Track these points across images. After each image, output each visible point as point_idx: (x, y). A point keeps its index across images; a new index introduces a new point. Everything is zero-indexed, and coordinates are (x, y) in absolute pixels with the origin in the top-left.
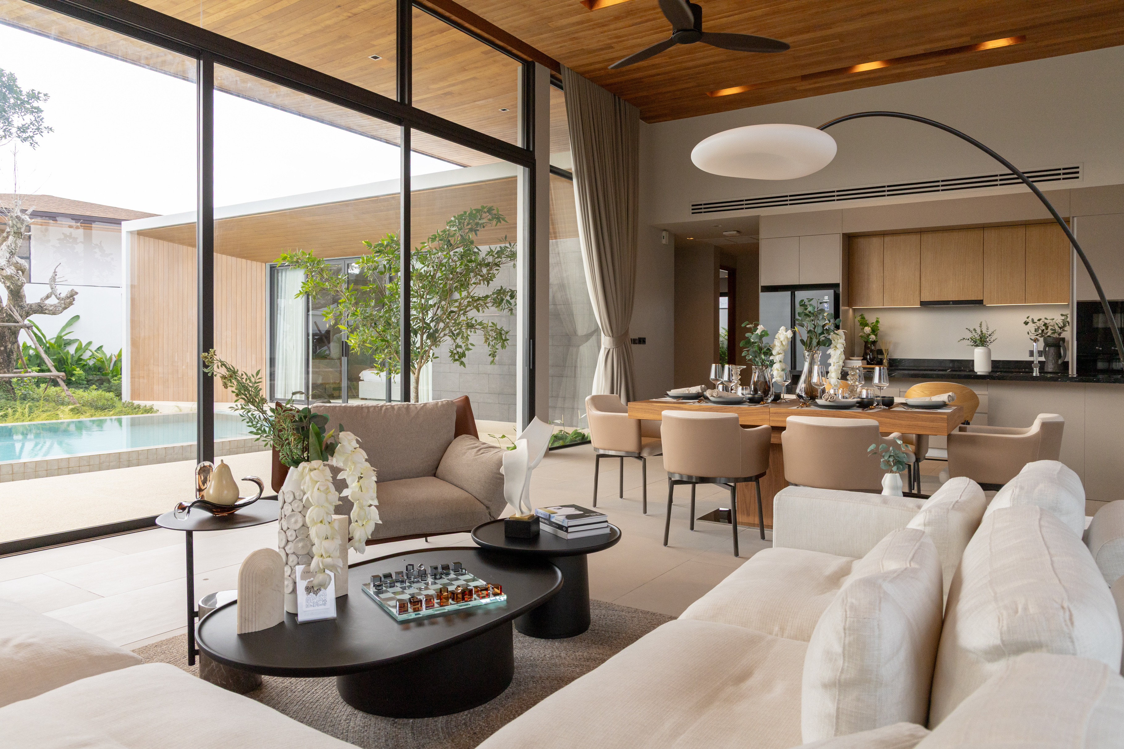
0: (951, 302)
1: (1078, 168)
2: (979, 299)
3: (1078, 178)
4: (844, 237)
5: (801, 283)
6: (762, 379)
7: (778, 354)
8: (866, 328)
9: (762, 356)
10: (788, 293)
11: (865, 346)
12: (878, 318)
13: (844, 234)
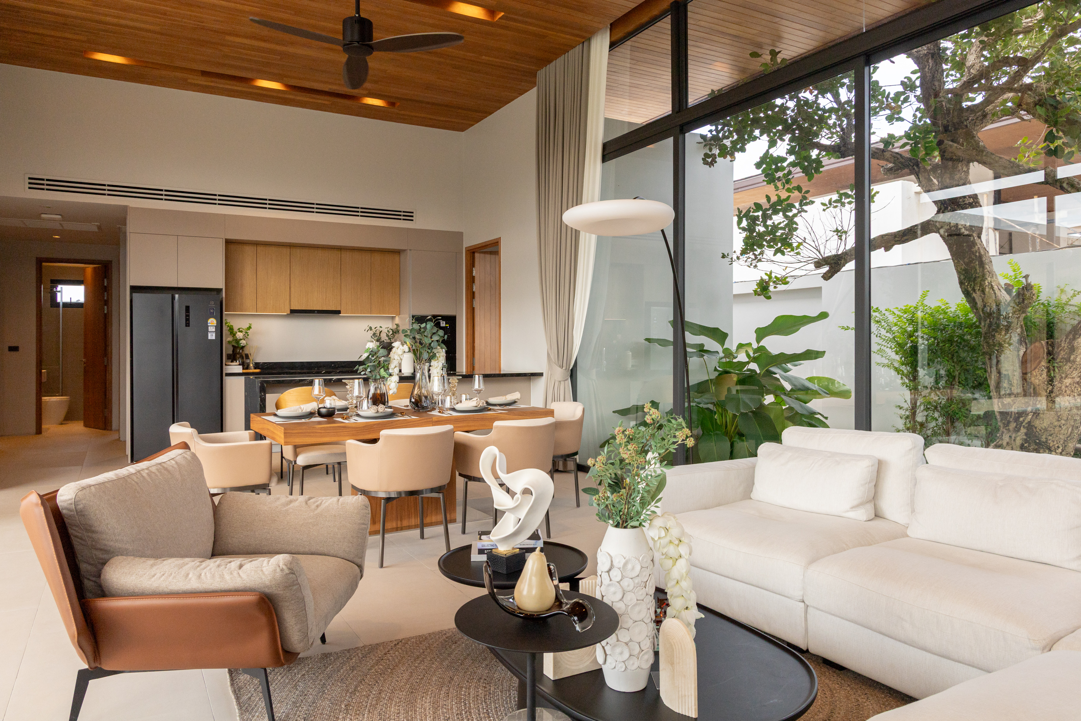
0: (316, 312)
1: (413, 213)
2: (338, 309)
3: (412, 220)
4: (226, 242)
5: (180, 286)
6: (378, 392)
7: (395, 367)
8: (238, 333)
9: (382, 370)
10: (168, 296)
11: (233, 351)
12: (250, 324)
13: (226, 239)
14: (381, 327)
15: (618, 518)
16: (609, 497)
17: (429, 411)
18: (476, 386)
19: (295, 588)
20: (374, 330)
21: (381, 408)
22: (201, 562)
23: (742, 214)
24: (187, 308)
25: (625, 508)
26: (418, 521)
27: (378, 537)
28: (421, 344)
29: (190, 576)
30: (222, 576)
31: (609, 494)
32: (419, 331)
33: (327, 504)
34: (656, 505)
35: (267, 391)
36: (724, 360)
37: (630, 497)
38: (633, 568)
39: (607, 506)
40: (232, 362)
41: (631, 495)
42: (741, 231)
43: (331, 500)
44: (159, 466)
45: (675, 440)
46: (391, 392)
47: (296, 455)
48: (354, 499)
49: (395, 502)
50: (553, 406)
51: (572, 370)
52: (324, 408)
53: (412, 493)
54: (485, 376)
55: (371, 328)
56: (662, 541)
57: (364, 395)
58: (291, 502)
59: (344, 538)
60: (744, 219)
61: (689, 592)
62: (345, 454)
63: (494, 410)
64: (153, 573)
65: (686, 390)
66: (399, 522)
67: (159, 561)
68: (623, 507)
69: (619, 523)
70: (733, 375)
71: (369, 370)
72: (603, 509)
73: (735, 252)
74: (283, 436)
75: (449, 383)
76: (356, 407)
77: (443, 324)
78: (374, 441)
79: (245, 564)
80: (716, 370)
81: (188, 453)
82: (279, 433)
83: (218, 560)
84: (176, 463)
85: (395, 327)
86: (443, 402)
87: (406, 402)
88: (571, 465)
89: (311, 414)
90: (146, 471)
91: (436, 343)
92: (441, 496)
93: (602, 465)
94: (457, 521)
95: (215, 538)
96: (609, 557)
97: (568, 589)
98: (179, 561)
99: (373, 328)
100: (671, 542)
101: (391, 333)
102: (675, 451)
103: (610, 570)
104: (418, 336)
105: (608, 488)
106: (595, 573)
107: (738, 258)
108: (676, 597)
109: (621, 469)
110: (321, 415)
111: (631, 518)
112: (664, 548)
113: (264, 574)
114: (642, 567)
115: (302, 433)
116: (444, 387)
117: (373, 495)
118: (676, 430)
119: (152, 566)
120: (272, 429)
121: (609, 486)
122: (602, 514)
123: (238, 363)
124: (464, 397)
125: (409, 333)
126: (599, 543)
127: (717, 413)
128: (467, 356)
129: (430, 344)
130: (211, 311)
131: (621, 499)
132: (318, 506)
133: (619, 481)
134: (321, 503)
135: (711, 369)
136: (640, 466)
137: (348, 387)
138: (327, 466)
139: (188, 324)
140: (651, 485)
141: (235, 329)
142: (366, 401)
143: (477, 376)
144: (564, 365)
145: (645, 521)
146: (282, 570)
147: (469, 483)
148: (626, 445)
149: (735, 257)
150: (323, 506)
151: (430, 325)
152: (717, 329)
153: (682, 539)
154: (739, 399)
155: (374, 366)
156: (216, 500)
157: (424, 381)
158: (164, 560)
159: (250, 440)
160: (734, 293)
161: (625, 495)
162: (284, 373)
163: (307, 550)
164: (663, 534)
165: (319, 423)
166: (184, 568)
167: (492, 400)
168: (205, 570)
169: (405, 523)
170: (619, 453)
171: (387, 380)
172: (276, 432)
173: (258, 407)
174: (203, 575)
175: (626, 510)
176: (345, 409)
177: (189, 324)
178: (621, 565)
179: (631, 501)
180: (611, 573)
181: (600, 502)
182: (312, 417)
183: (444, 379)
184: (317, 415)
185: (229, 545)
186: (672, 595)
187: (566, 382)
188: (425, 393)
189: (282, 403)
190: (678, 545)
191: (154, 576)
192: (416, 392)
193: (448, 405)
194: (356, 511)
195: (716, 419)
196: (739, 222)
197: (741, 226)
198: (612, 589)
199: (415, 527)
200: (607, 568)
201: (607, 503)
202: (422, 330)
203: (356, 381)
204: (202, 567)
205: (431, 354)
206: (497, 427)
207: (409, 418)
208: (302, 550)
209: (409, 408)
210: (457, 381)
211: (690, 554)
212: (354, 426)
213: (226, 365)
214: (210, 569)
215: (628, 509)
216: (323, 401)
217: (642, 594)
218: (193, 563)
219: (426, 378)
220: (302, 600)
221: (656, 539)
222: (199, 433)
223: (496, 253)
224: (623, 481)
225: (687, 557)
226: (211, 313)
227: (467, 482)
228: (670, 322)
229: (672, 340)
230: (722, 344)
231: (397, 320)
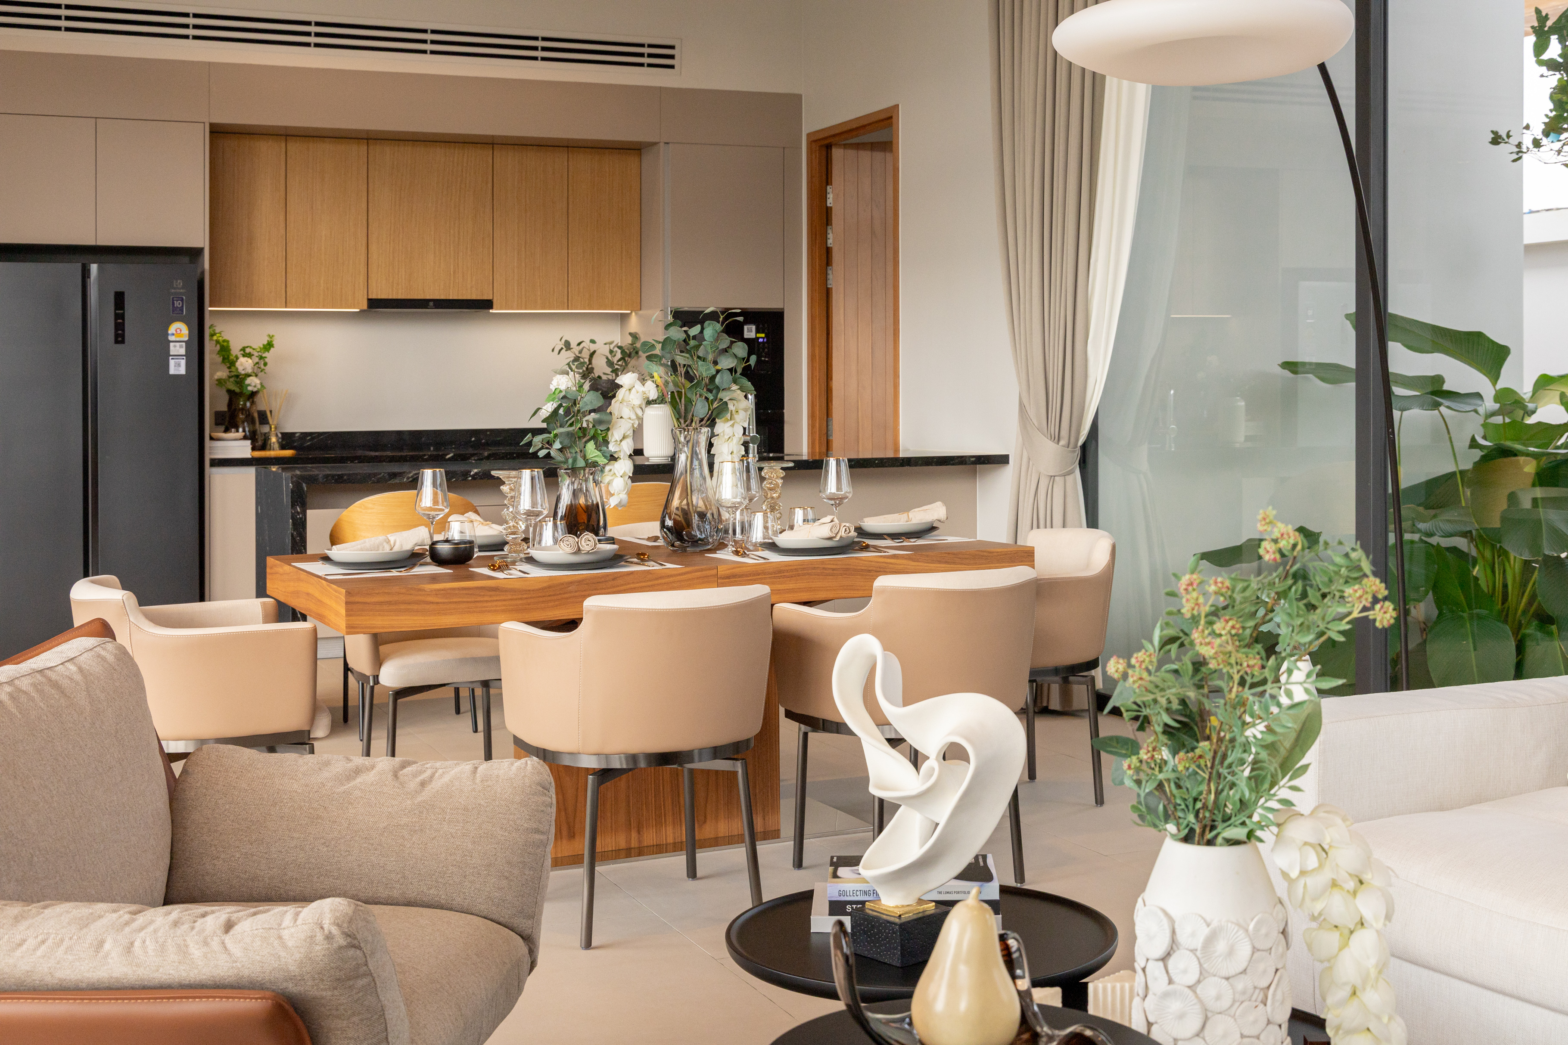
0: (431, 304)
1: (672, 47)
2: (485, 298)
3: (672, 67)
4: (211, 132)
5: (102, 242)
6: (582, 501)
7: (624, 437)
8: (242, 360)
9: (591, 445)
10: (73, 269)
11: (230, 405)
12: (271, 337)
13: (211, 125)
14: (593, 341)
15: (1191, 818)
16: (1166, 762)
17: (710, 551)
18: (832, 486)
19: (361, 983)
20: (576, 349)
21: (587, 541)
22: (135, 913)
23: (1549, 23)
24: (119, 298)
25: (1210, 792)
26: (682, 834)
27: (580, 873)
28: (689, 377)
29: (107, 946)
30: (183, 950)
31: (1165, 754)
32: (685, 346)
33: (446, 779)
34: (1292, 783)
35: (309, 501)
36: (1498, 420)
37: (1222, 763)
38: (1231, 952)
39: (1160, 786)
40: (227, 430)
41: (1224, 757)
42: (1544, 70)
43: (457, 769)
44: (38, 676)
45: (1342, 610)
46: (613, 502)
47: (378, 661)
48: (514, 768)
49: (622, 782)
50: (1032, 539)
51: (1084, 447)
52: (447, 541)
53: (665, 759)
54: (856, 464)
55: (568, 345)
56: (1310, 881)
57: (545, 509)
58: (358, 771)
59: (489, 865)
60: (1554, 39)
61: (1385, 1020)
62: (495, 660)
63: (877, 549)
64: (18, 938)
65: (1390, 501)
66: (634, 835)
67: (33, 908)
68: (1204, 787)
69: (1192, 831)
70: (1522, 459)
71: (557, 445)
72: (1150, 793)
73: (1527, 127)
74: (343, 611)
75: (762, 479)
76: (526, 540)
77: (750, 332)
78: (570, 625)
79: (239, 920)
80: (1474, 444)
81: (110, 646)
82: (333, 604)
83: (176, 911)
84: (81, 669)
85: (629, 340)
86: (746, 528)
87: (653, 528)
88: (1081, 697)
89: (413, 558)
90: (8, 689)
91: (727, 376)
92: (738, 767)
93: (1145, 675)
94: (782, 834)
95: (172, 858)
96: (1165, 922)
97: (1057, 1002)
98: (81, 910)
99: (573, 344)
100: (1334, 884)
101: (619, 355)
102: (1342, 639)
103: (1169, 955)
104: (681, 359)
105: (1163, 738)
106: (1129, 964)
107: (1537, 143)
108: (1351, 1032)
109: (1199, 687)
110: (437, 559)
111: (1226, 819)
112: (1315, 899)
113: (284, 946)
114: (1255, 950)
115: (389, 603)
116: (749, 489)
117: (567, 762)
118: (1346, 582)
119: (17, 919)
120: (317, 594)
121: (1164, 732)
122: (1147, 807)
123: (241, 434)
124: (799, 514)
125: (658, 351)
126: (1141, 885)
127: (1480, 561)
128: (812, 416)
129: (712, 378)
130: (177, 304)
131: (1199, 767)
132: (423, 784)
133: (1193, 719)
134: (432, 777)
135: (1462, 443)
136: (1249, 680)
137: (505, 488)
138: (457, 690)
139: (120, 338)
140: (1278, 730)
141: (235, 350)
142: (550, 524)
143: (832, 462)
144: (1064, 433)
145: (1262, 828)
146: (329, 937)
147: (811, 735)
148: (1211, 623)
149: (1527, 142)
150: (437, 785)
151: (711, 330)
152: (1479, 335)
153: (1367, 877)
154: (1539, 522)
155: (570, 435)
156: (177, 767)
157: (697, 473)
158: (45, 907)
159: (266, 621)
160: (1529, 239)
161: (1209, 756)
162: (352, 459)
163: (395, 894)
164: (1312, 861)
165: (434, 578)
166: (92, 927)
167: (872, 524)
168: (142, 934)
169: (650, 837)
170: (1192, 643)
171: (602, 471)
172: (326, 600)
173: (288, 541)
174: (137, 944)
175: (1212, 796)
176: (499, 546)
177: (123, 336)
178: (1198, 943)
179: (1224, 771)
180: (1171, 962)
181: (1143, 776)
182: (414, 565)
183: (748, 470)
184: (428, 559)
185: (207, 878)
186: (1338, 1028)
187: (1069, 478)
188: (701, 504)
189: (347, 530)
190: (1355, 893)
191: (20, 945)
192: (676, 502)
193: (757, 535)
194: (518, 799)
195: (1476, 579)
196: (1540, 47)
197: (1545, 57)
198: (1175, 1006)
199: (675, 848)
200: (1160, 950)
201: (1161, 776)
202: (692, 343)
203: (526, 474)
204: (135, 925)
205: (715, 405)
206: (883, 590)
207: (658, 567)
208: (383, 893)
209: (661, 542)
210: (782, 474)
211: (1388, 917)
212: (518, 585)
213: (211, 438)
214: (155, 931)
215: (1218, 793)
216: (444, 525)
217: (1255, 1022)
218: (115, 915)
219: (701, 465)
220: (379, 1015)
221: (1294, 874)
222: (141, 603)
223: (887, 146)
224: (1203, 720)
225: (1379, 925)
226: (175, 309)
227: (806, 735)
228: (1348, 316)
229: (1352, 365)
230: (1494, 374)
231: (634, 325)
